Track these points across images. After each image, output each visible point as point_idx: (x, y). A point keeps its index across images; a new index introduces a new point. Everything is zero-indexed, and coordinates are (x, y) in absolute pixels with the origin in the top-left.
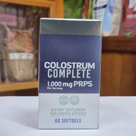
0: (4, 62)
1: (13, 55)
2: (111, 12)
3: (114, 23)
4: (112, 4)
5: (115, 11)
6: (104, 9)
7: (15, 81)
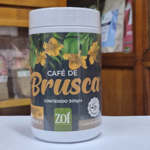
0: (14, 80)
1: (21, 73)
2: (115, 28)
3: (118, 39)
4: (115, 21)
5: (118, 27)
6: (108, 26)
7: (24, 97)
